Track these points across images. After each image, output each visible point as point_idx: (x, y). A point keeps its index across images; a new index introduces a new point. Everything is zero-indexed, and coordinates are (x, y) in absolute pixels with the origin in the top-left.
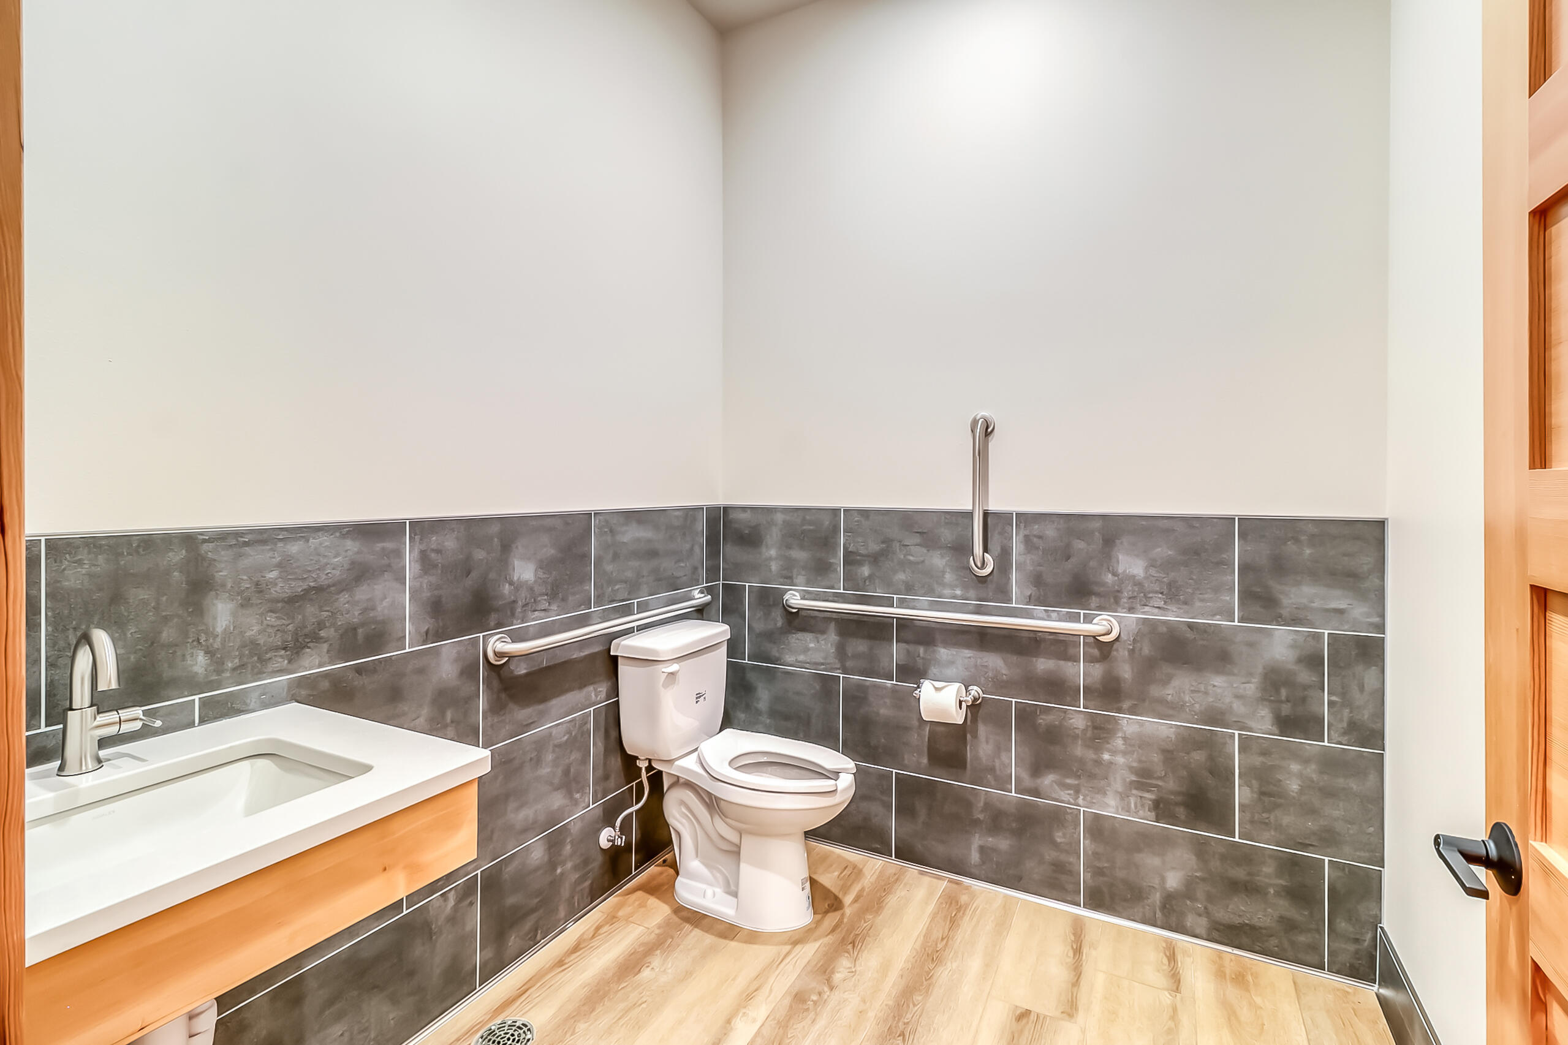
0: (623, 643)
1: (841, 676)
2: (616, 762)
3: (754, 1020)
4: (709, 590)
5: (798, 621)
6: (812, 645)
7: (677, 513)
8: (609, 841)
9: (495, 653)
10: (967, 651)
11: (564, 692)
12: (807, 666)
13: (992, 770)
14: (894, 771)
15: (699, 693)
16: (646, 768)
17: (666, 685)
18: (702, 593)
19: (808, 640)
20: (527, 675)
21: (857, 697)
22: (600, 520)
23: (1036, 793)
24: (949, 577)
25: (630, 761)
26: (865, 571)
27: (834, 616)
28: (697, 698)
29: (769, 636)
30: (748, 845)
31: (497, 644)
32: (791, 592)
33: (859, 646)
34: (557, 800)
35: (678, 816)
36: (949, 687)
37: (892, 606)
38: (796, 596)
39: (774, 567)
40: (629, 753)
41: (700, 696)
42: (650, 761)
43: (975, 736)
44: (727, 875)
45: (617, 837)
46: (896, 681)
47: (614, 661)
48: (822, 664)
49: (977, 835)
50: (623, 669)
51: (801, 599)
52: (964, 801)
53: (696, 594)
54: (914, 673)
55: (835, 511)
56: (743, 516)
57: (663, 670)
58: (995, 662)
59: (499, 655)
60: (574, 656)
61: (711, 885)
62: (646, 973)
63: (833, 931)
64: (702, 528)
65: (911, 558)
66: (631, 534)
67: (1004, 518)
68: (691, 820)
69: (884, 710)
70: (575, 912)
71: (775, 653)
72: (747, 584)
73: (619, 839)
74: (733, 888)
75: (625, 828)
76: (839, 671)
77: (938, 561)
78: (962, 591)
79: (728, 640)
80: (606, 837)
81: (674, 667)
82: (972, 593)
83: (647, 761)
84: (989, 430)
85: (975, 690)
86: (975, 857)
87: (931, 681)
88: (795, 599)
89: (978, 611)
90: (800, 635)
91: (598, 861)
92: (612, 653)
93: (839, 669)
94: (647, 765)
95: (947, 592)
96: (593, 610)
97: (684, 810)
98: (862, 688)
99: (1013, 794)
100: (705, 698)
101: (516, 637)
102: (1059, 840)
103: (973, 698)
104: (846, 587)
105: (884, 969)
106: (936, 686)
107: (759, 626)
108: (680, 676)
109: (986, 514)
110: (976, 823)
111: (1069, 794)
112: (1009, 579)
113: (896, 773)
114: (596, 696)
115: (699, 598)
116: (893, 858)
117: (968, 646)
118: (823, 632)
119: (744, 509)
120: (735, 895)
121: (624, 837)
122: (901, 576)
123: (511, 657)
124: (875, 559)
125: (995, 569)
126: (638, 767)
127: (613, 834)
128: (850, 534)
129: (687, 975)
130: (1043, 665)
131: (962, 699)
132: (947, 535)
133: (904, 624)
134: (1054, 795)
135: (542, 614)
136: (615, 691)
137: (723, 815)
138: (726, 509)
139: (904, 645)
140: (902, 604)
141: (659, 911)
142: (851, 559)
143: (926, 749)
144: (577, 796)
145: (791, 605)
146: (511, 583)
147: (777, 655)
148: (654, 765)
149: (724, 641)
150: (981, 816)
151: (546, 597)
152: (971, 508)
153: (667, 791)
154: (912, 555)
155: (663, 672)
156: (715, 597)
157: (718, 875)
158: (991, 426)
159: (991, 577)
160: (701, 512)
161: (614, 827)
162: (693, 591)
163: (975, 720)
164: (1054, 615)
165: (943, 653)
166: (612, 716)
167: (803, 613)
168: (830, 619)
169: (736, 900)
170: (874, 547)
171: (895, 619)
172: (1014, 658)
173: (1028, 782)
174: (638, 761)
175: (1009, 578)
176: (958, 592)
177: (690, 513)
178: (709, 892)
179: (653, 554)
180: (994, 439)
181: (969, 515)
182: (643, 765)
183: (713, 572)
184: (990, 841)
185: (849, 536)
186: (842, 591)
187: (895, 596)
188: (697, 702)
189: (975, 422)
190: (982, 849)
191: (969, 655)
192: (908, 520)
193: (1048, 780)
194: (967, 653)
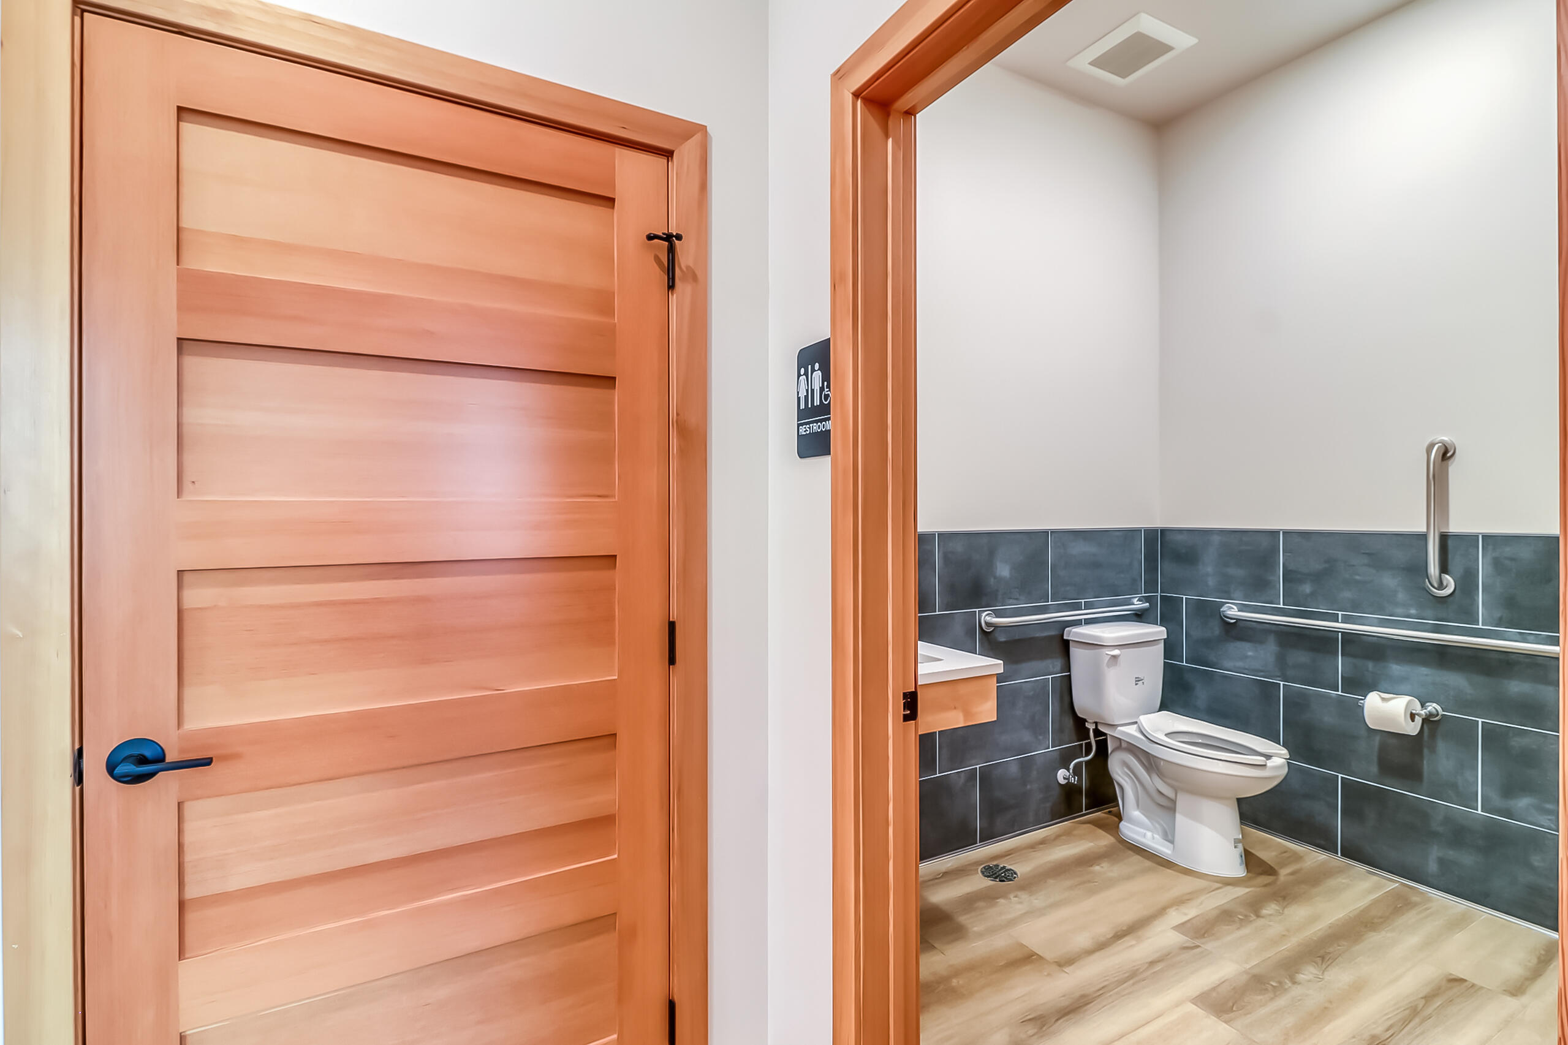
0: (1073, 630)
1: (1282, 683)
2: (1069, 723)
3: (1186, 914)
4: (1147, 599)
5: (1235, 630)
6: (1250, 653)
7: (1118, 533)
8: (1064, 778)
9: (986, 623)
10: (1423, 669)
11: (1030, 659)
12: (1246, 671)
13: (1454, 786)
14: (1340, 775)
15: (1138, 678)
16: (1093, 729)
17: (1108, 666)
18: (1140, 601)
19: (1248, 650)
20: (1005, 642)
21: (1297, 703)
22: (1054, 537)
23: (1509, 814)
24: (1401, 596)
25: (1080, 723)
26: (1307, 588)
27: (1274, 628)
28: (1136, 681)
29: (1207, 643)
30: (1182, 801)
31: (987, 617)
32: (1227, 605)
33: (1300, 657)
34: (1026, 736)
35: (1120, 773)
36: (1399, 699)
37: (1337, 621)
38: (1233, 609)
39: (1211, 582)
40: (1079, 715)
41: (1139, 681)
42: (1096, 723)
43: (1433, 750)
44: (1165, 826)
45: (1071, 777)
46: (1342, 692)
47: (1066, 645)
48: (1262, 671)
49: (1435, 847)
50: (1074, 651)
51: (1239, 611)
52: (1421, 813)
53: (1135, 601)
54: (1360, 685)
55: (1274, 534)
56: (1179, 537)
57: (1107, 652)
58: (1457, 681)
59: (988, 624)
60: (1037, 635)
61: (1148, 830)
62: (1097, 868)
63: (1265, 886)
64: (1140, 547)
65: (1358, 577)
66: (1079, 549)
67: (1470, 540)
68: (1132, 778)
69: (1328, 718)
70: (1040, 822)
71: (1212, 657)
72: (1184, 597)
73: (1073, 779)
74: (1170, 837)
75: (1077, 771)
76: (1279, 679)
77: (1390, 581)
78: (1417, 610)
79: (1165, 639)
80: (1062, 775)
81: (1116, 652)
82: (1429, 612)
83: (1094, 724)
84: (1449, 455)
85: (1432, 707)
86: (1433, 867)
87: (1379, 693)
88: (1232, 611)
89: (1437, 629)
90: (1239, 644)
91: (1056, 793)
92: (1065, 638)
93: (1279, 677)
94: (1094, 727)
95: (1399, 610)
96: (1050, 603)
97: (1126, 770)
98: (1302, 694)
99: (1479, 812)
100: (1143, 683)
101: (998, 614)
102: (1536, 864)
103: (1428, 713)
104: (1286, 603)
105: (1314, 919)
106: (1382, 696)
107: (1197, 634)
108: (1121, 659)
109: (1444, 538)
110: (1434, 835)
111: (1549, 820)
112: (1474, 602)
113: (1342, 777)
114: (1053, 667)
115: (1137, 604)
116: (1339, 855)
117: (1425, 663)
118: (1261, 642)
119: (1180, 531)
120: (1172, 842)
121: (1076, 777)
122: (1347, 594)
123: (996, 627)
124: (1317, 578)
125: (1456, 592)
126: (1086, 727)
127: (1068, 774)
128: (1289, 554)
129: (1129, 878)
130: (1516, 687)
131: (1414, 712)
132: (1400, 556)
133: (1350, 638)
134: (1530, 819)
135: (1015, 601)
136: (1068, 667)
137: (1161, 775)
138: (1163, 531)
139: (1349, 660)
140: (1347, 619)
141: (1105, 840)
142: (1290, 577)
143: (1375, 759)
144: (1041, 737)
145: (1228, 615)
146: (995, 578)
147: (1215, 660)
148: (1100, 729)
149: (1161, 639)
150: (1440, 829)
151: (1017, 590)
152: (1425, 530)
153: (1111, 753)
154: (1359, 575)
155: (1107, 654)
156: (1153, 605)
157: (1157, 825)
158: (1451, 449)
159: (1451, 599)
160: (1140, 533)
161: (1068, 770)
162: (1132, 600)
163: (1433, 735)
164: (1531, 638)
165: (1396, 669)
166: (1066, 686)
167: (1241, 624)
168: (1270, 632)
169: (1172, 846)
170: (1316, 566)
171: (1340, 634)
172: (1480, 679)
173: (1497, 801)
174: (1086, 723)
175: (1474, 600)
176: (1413, 611)
177: (1130, 534)
178: (1149, 834)
179: (1096, 565)
180: (1455, 463)
181: (1424, 537)
182: (1091, 727)
183: (1151, 585)
184: (1451, 854)
185: (1289, 556)
186: (1281, 606)
187: (1340, 613)
188: (1136, 684)
189: (1431, 447)
190: (1441, 861)
191: (1425, 673)
192: (1354, 541)
193: (1523, 803)
194: (1424, 670)
